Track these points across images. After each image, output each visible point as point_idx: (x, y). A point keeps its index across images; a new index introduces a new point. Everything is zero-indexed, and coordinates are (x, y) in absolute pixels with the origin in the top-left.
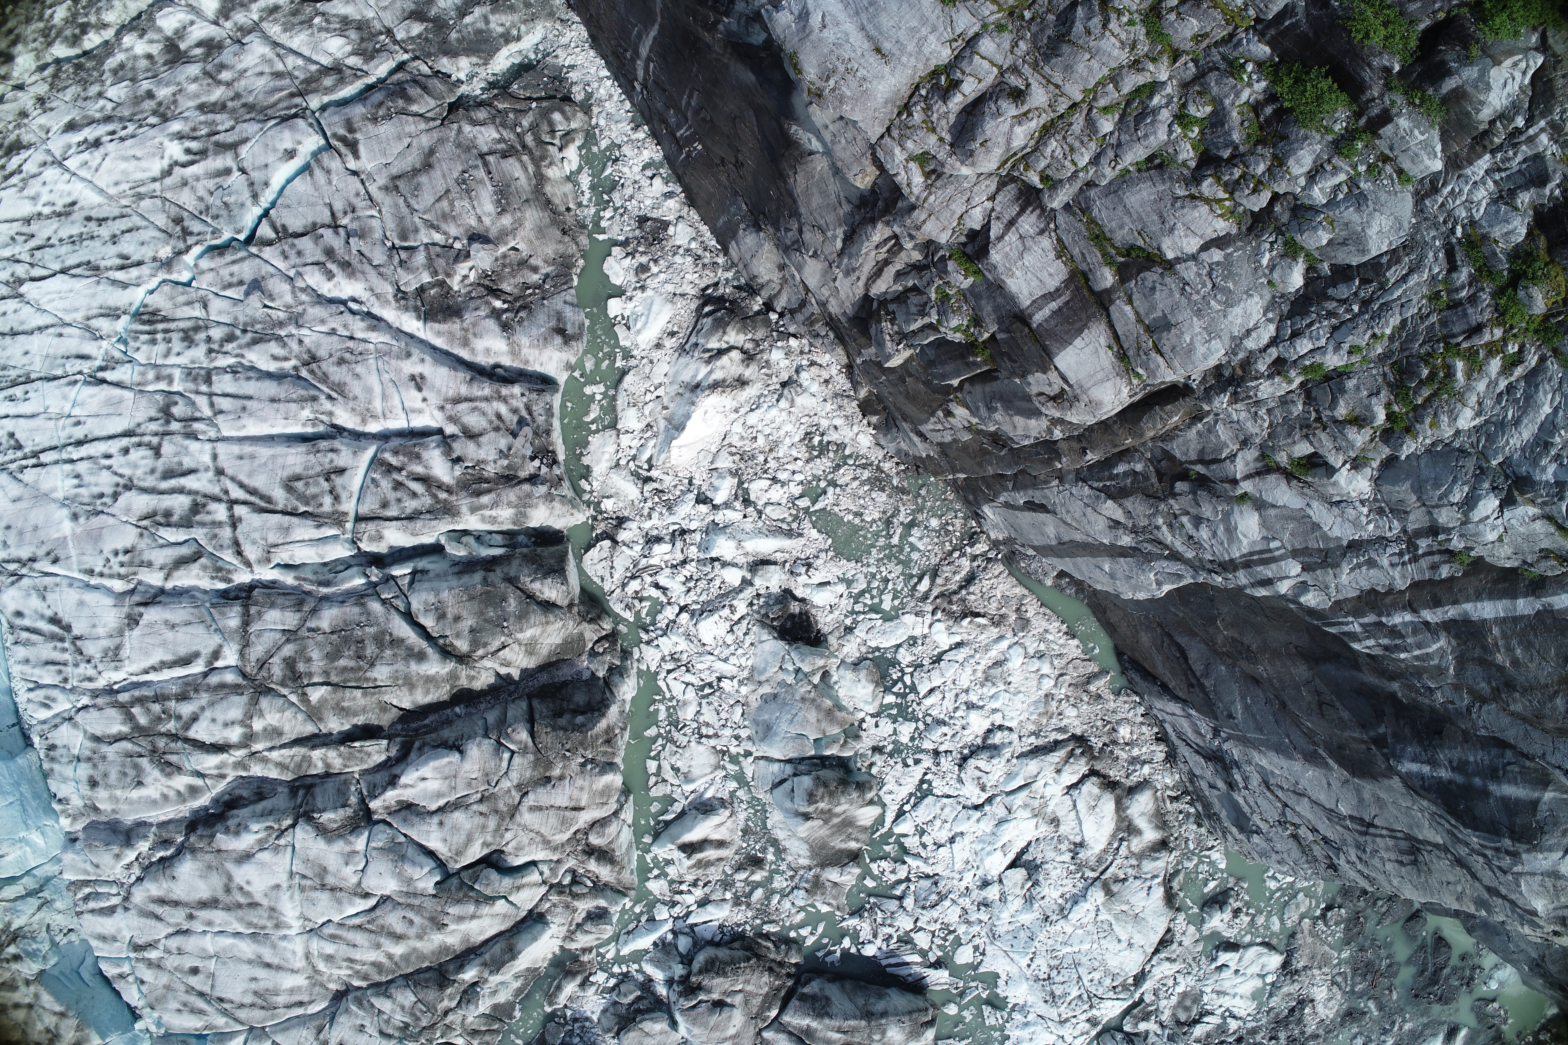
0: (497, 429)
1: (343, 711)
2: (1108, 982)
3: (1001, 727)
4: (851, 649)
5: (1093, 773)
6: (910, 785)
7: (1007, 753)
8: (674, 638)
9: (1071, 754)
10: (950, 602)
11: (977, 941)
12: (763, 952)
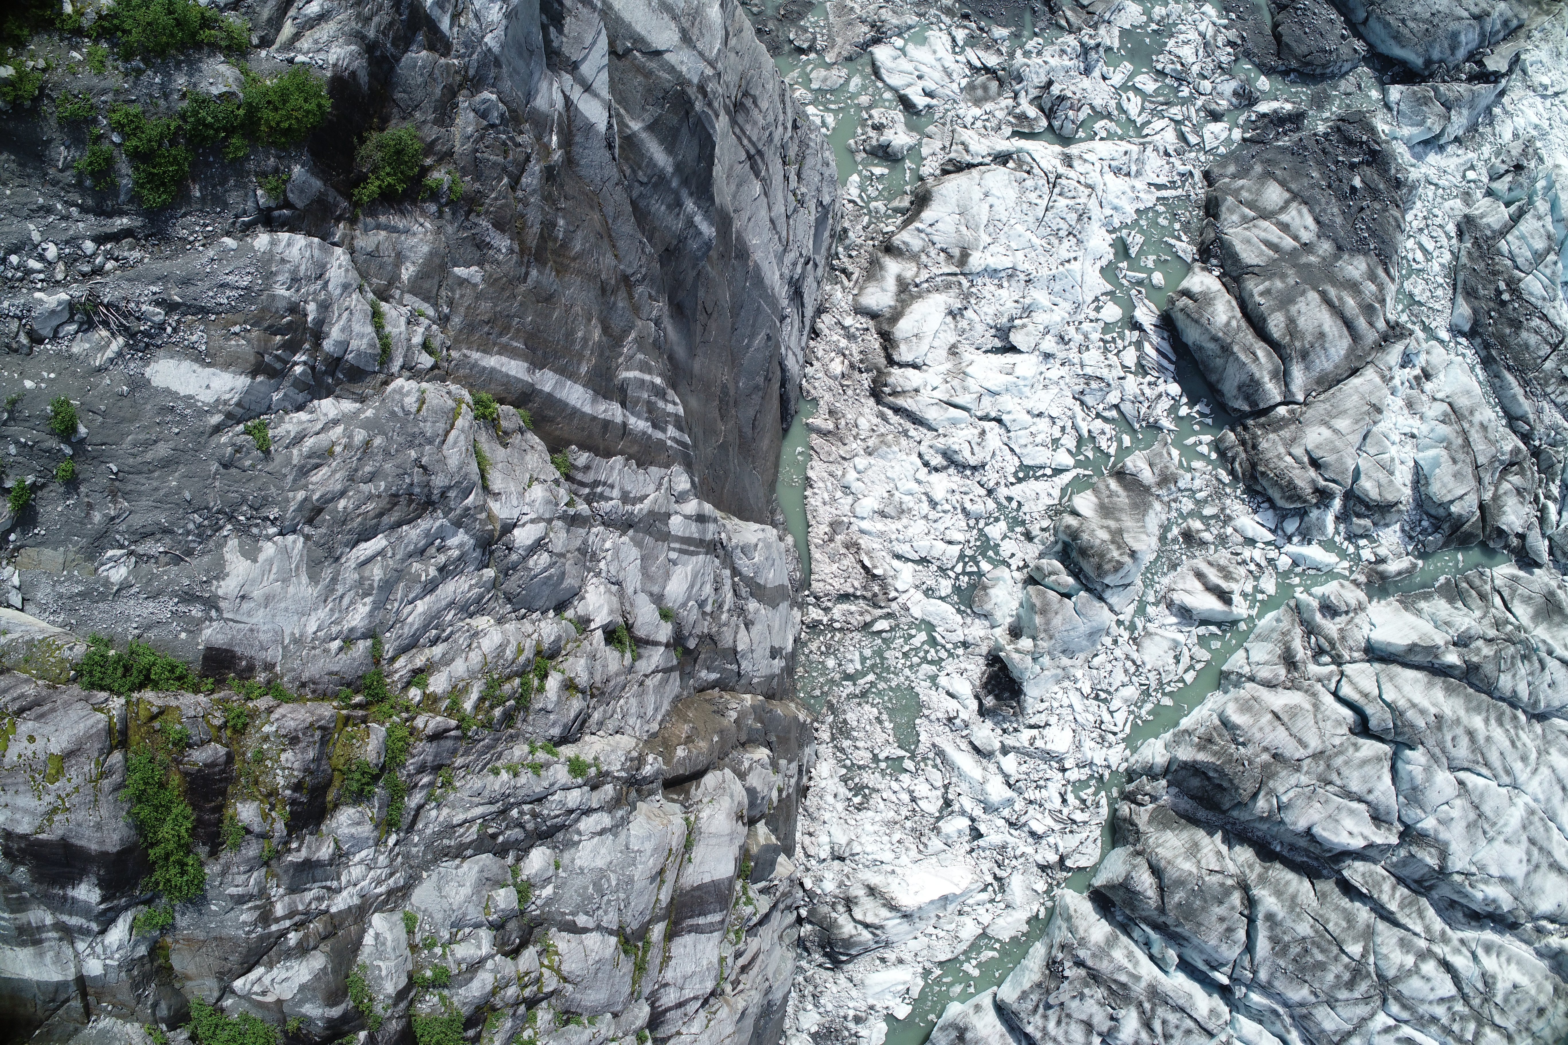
0: (1069, 1016)
1: (1350, 919)
2: (1029, 183)
3: (926, 464)
4: (977, 630)
5: (891, 362)
6: (1031, 486)
7: (941, 443)
8: (1089, 755)
9: (894, 393)
10: (875, 595)
11: (1093, 315)
12: (1246, 465)
